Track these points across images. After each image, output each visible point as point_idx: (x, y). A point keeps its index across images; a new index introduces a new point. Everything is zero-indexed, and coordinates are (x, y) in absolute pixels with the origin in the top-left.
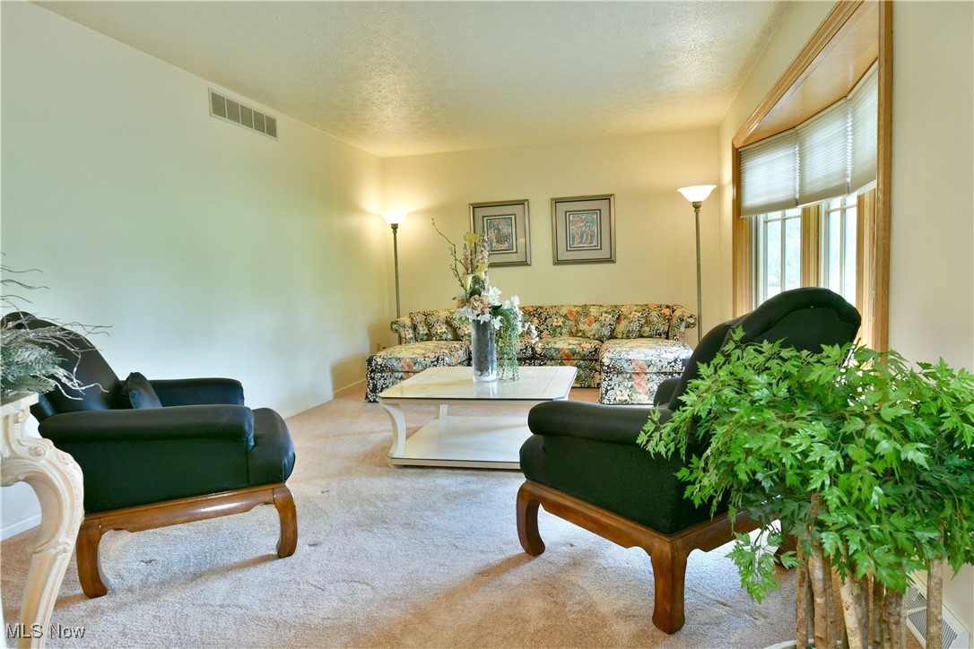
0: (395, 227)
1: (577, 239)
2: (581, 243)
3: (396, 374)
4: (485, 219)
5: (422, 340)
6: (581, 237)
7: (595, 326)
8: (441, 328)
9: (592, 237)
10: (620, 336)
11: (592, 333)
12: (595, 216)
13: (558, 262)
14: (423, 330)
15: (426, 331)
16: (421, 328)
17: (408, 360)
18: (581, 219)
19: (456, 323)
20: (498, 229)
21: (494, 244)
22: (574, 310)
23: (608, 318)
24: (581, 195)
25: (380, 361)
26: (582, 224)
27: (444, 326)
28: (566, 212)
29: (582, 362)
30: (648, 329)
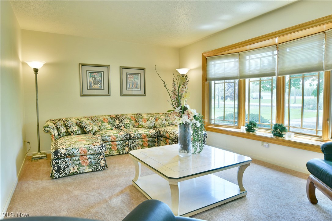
0: (36, 71)
1: (131, 86)
2: (132, 87)
3: (74, 158)
4: (88, 72)
5: (63, 136)
6: (133, 85)
7: (148, 123)
8: (75, 128)
9: (137, 85)
10: (159, 126)
11: (147, 126)
12: (138, 76)
13: (122, 95)
14: (63, 130)
15: (65, 130)
16: (62, 129)
17: (84, 149)
18: (133, 77)
19: (84, 125)
20: (95, 78)
21: (92, 85)
22: (133, 116)
23: (153, 119)
24: (132, 67)
25: (64, 151)
26: (133, 79)
27: (76, 127)
28: (127, 73)
29: (150, 139)
30: (167, 123)
